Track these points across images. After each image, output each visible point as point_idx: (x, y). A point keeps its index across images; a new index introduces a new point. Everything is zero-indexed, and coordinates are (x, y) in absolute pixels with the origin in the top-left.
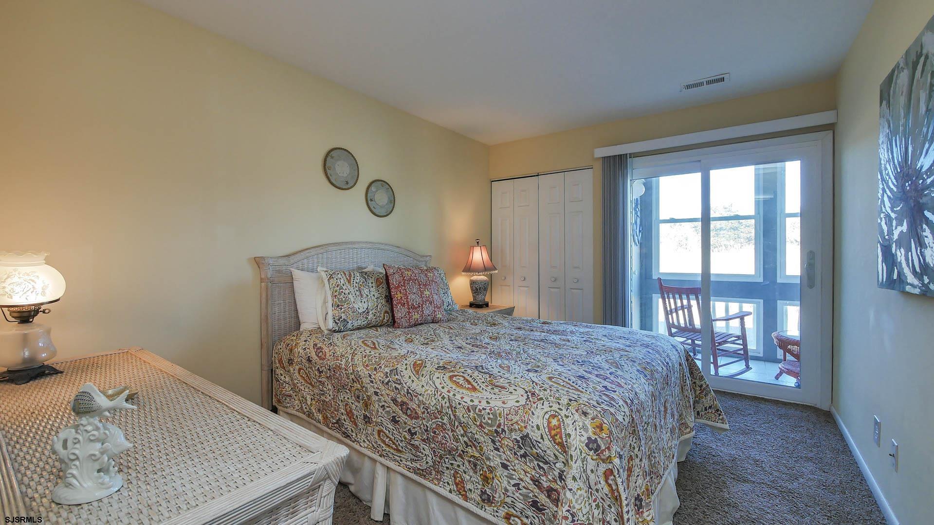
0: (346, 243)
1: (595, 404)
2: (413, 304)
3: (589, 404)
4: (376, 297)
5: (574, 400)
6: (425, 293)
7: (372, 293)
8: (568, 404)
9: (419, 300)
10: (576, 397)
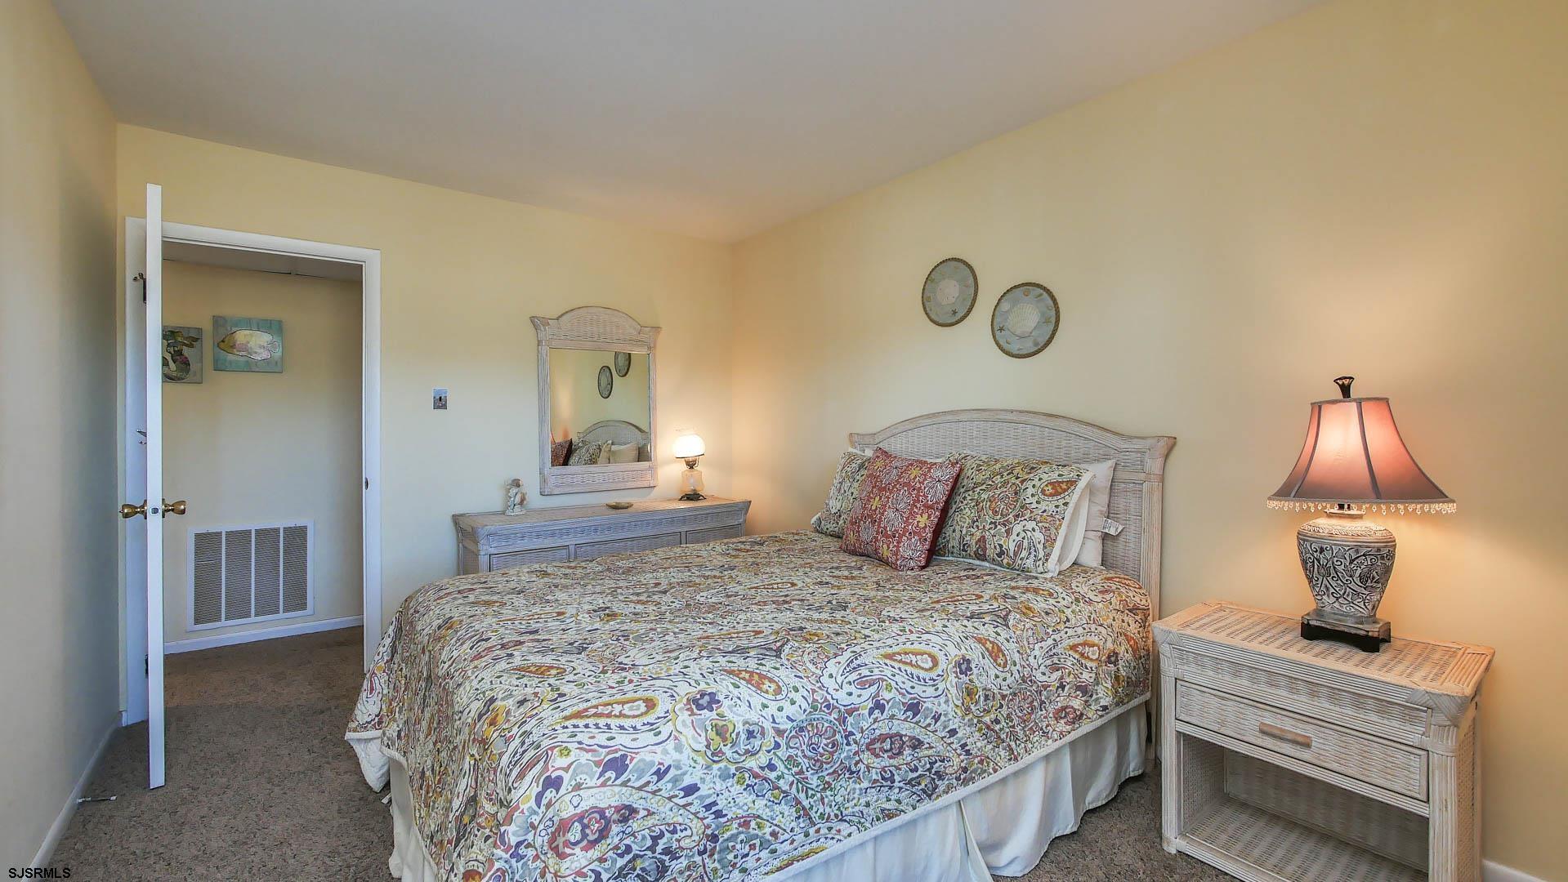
0: (945, 413)
1: (527, 727)
2: (885, 528)
3: (532, 717)
4: (854, 496)
5: (556, 699)
6: (919, 518)
7: (852, 490)
8: (558, 689)
9: (899, 524)
10: (562, 705)
